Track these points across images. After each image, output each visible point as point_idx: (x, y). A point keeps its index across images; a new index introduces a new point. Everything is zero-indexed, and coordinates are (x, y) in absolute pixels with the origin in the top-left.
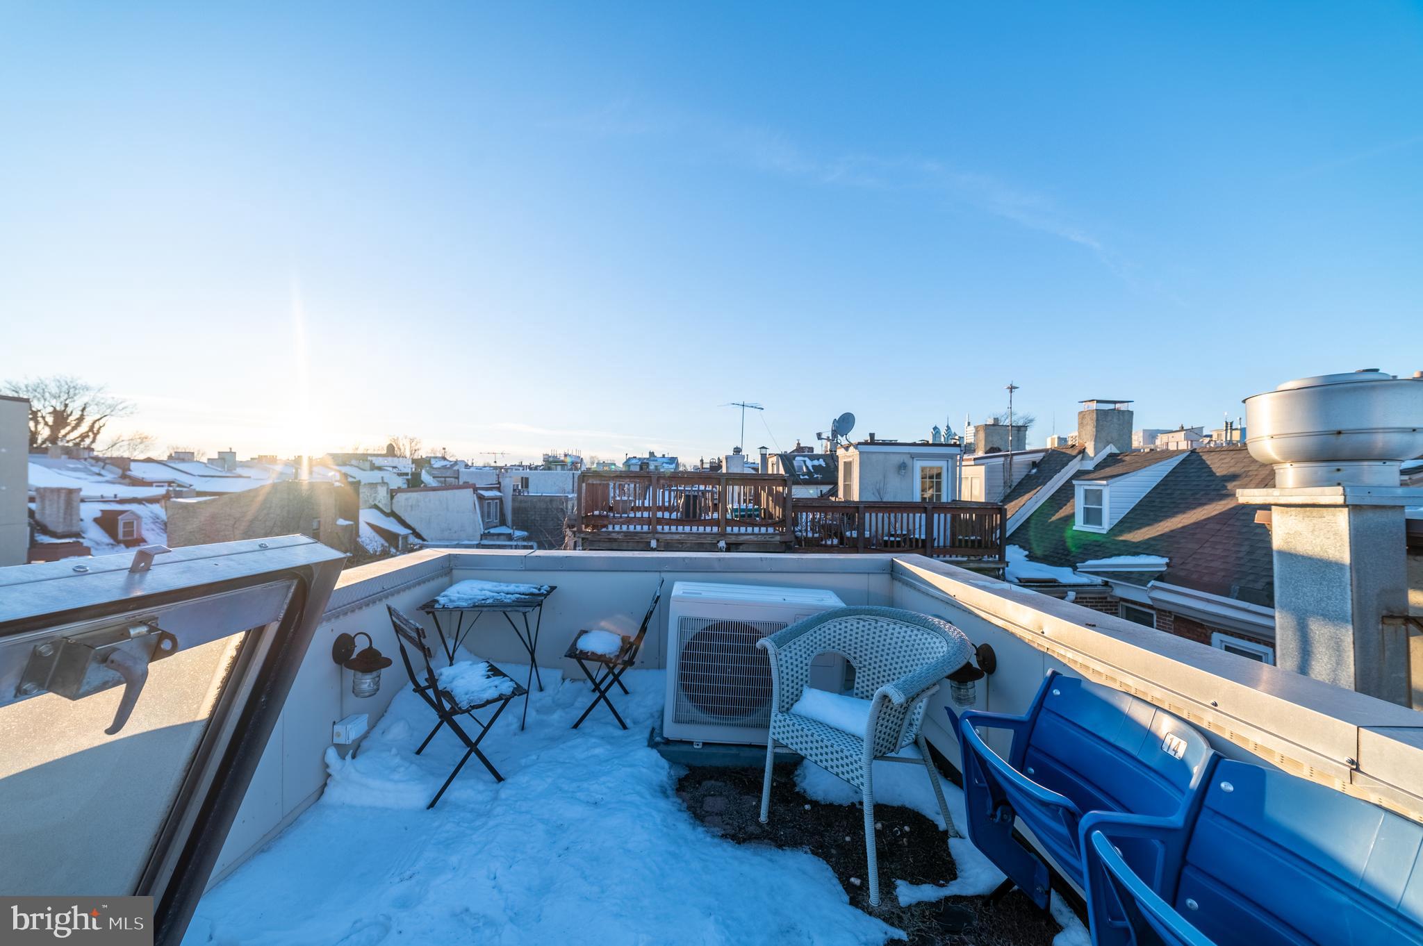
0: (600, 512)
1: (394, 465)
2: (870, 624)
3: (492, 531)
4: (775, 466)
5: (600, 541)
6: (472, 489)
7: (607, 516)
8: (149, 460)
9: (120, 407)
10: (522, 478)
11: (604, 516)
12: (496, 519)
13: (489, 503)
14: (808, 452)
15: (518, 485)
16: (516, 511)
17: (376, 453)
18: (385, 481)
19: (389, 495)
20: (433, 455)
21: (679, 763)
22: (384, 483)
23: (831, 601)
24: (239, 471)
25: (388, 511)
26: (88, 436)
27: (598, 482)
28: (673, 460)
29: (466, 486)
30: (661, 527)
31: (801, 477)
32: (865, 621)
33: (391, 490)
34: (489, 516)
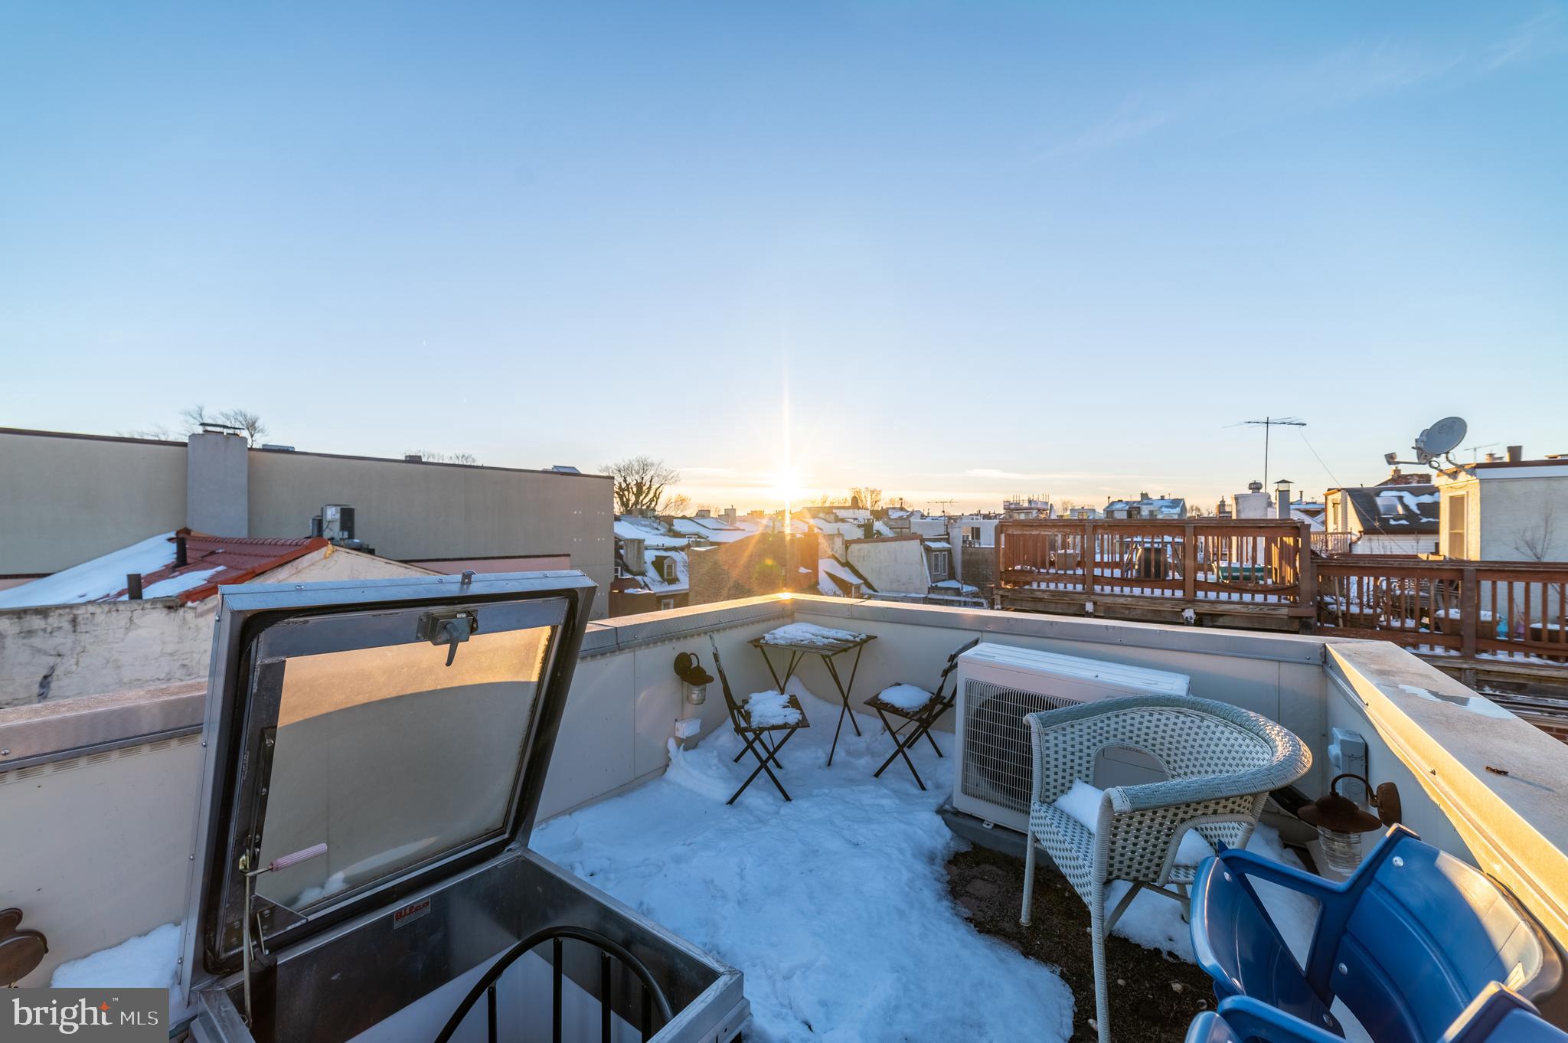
0: (1022, 567)
1: (854, 517)
2: (1193, 722)
3: (940, 584)
4: (1340, 507)
5: (1022, 600)
6: (919, 541)
7: (1031, 572)
8: (684, 517)
9: (669, 477)
10: (973, 528)
11: (1027, 572)
12: (945, 572)
13: (936, 556)
14: (1418, 482)
15: (968, 536)
16: (966, 564)
17: (840, 505)
18: (841, 532)
19: (844, 546)
20: (891, 506)
21: (964, 838)
22: (840, 535)
23: (1175, 685)
24: (738, 525)
25: (843, 561)
26: (654, 500)
27: (1019, 532)
28: (1176, 503)
29: (913, 537)
30: (1100, 587)
31: (1392, 522)
32: (1186, 716)
33: (846, 541)
34: (936, 569)
